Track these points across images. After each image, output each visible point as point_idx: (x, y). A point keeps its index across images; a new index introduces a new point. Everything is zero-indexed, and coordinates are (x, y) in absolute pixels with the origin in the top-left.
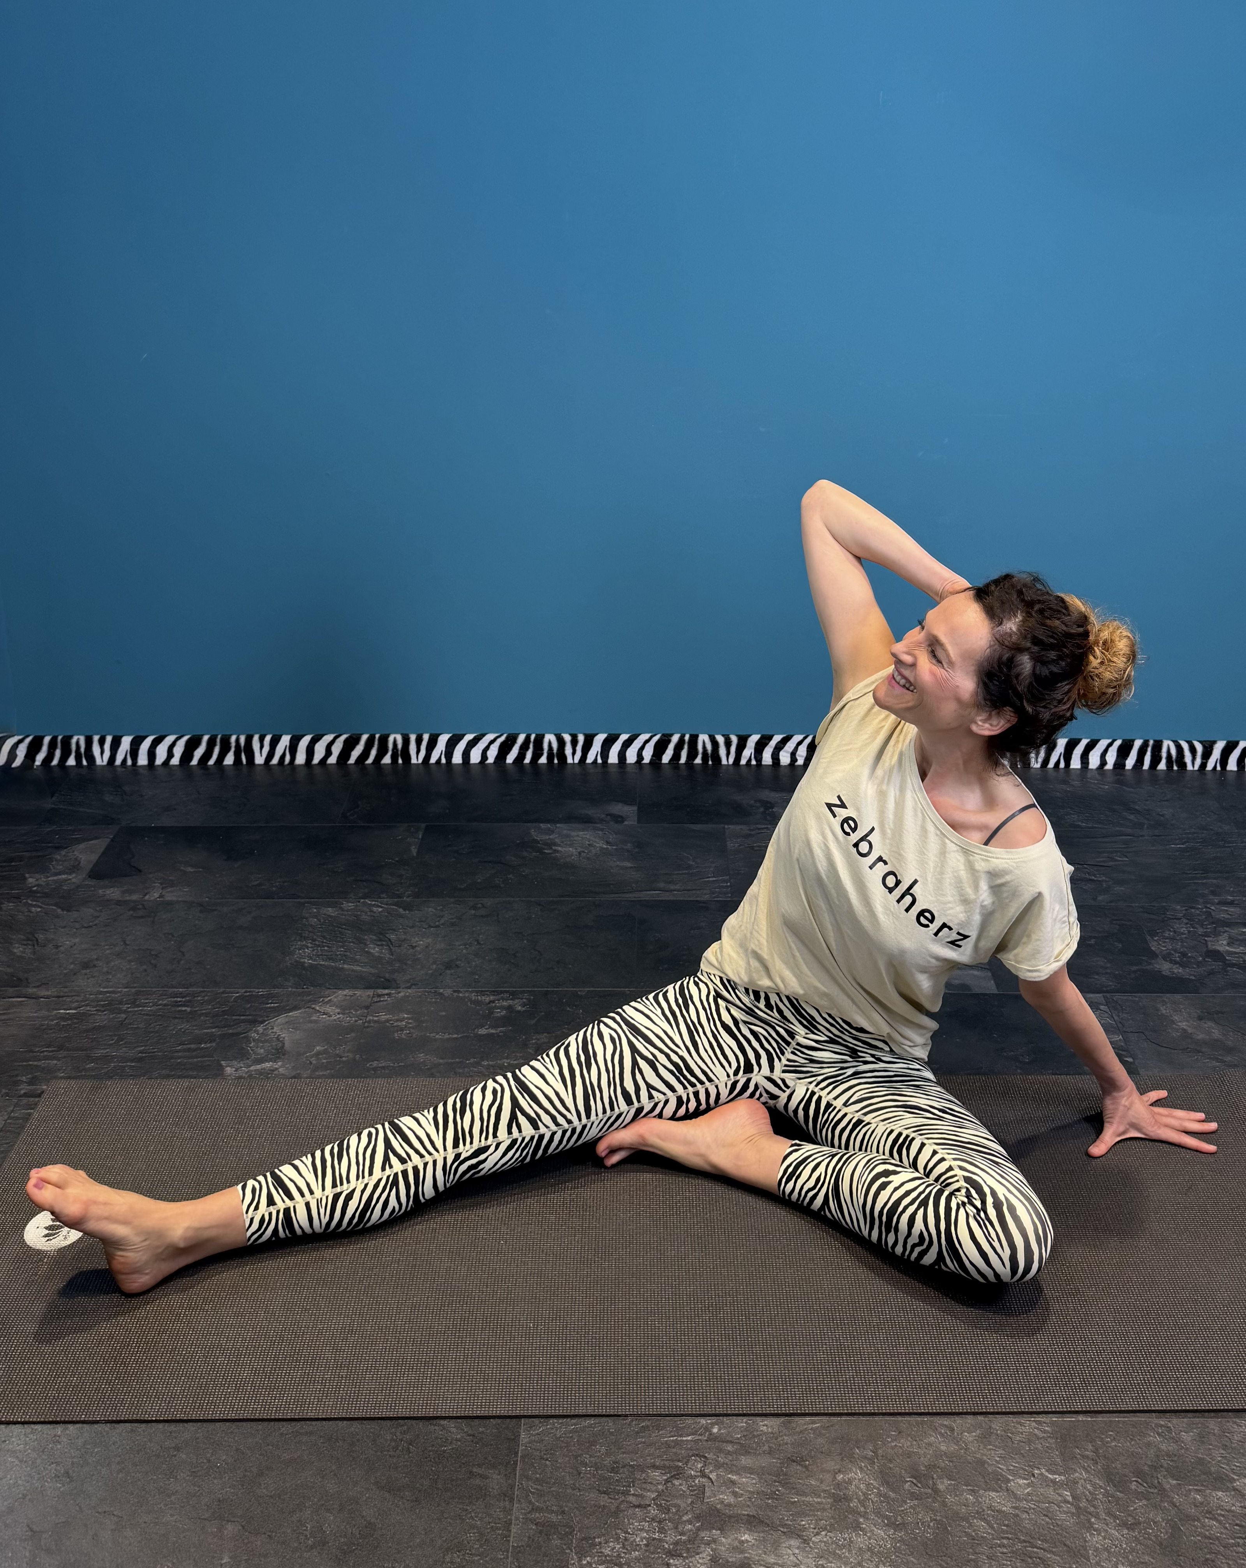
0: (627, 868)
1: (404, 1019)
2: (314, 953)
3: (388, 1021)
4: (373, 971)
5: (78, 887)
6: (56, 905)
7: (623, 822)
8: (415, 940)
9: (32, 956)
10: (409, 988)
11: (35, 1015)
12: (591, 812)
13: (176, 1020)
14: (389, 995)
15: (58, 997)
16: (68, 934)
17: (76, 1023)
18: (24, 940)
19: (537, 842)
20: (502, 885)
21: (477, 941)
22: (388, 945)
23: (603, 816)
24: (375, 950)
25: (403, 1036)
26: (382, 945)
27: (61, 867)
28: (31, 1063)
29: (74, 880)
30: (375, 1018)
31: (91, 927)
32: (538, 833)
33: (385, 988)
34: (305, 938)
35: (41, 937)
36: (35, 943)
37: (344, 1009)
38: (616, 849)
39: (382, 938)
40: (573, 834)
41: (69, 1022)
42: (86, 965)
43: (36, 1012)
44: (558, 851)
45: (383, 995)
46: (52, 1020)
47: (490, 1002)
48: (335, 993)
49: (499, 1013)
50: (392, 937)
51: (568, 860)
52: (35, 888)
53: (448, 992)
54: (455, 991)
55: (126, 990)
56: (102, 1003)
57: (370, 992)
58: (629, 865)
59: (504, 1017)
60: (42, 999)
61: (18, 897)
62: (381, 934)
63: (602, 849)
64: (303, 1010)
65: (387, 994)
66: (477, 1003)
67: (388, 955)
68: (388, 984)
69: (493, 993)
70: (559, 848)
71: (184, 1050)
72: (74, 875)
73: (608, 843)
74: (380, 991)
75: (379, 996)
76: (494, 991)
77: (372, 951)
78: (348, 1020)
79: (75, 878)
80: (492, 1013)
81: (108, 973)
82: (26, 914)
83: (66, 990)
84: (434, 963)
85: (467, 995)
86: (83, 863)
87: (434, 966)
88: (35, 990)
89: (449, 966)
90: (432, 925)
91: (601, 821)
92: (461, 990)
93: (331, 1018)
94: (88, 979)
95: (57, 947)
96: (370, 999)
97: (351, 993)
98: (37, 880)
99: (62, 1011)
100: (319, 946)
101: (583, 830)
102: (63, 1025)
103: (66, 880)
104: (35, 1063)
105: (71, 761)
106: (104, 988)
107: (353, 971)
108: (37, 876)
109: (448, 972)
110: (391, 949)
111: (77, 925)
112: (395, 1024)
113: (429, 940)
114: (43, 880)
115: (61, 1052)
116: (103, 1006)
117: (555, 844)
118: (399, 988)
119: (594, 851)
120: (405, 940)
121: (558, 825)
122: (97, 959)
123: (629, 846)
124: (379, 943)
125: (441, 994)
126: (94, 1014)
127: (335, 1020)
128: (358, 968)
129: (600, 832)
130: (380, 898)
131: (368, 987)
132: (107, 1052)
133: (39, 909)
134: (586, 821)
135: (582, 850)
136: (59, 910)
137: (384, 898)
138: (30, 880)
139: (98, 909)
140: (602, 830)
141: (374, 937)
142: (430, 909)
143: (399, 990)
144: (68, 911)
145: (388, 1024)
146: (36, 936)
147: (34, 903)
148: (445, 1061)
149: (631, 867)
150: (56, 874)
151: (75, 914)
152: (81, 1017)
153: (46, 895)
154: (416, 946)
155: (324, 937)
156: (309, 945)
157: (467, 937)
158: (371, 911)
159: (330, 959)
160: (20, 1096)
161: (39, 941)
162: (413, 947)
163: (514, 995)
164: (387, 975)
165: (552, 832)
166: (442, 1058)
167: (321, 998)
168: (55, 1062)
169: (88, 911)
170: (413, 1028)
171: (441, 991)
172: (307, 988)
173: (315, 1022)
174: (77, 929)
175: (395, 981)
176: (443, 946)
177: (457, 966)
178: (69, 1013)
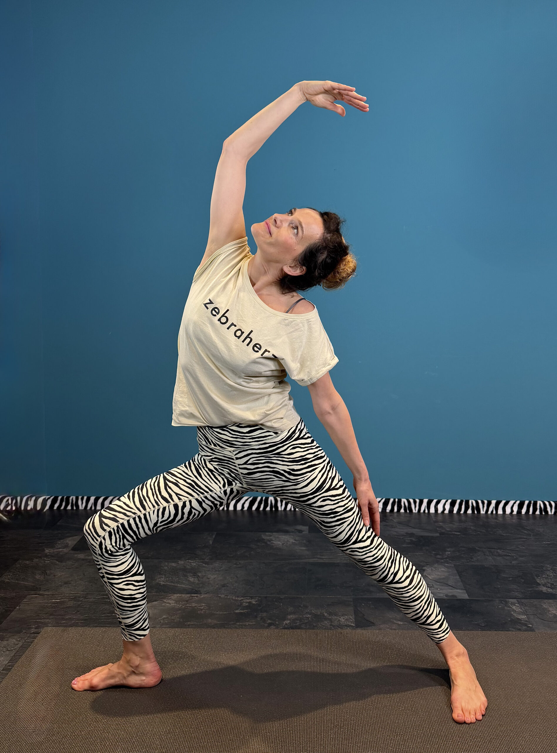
0: (303, 550)
1: (203, 606)
2: (165, 580)
3: (196, 606)
4: (190, 587)
5: (66, 553)
6: (56, 560)
7: (302, 532)
8: (209, 576)
9: (43, 579)
10: (206, 594)
11: (42, 602)
12: (288, 528)
13: (103, 605)
14: (197, 596)
15: (53, 595)
16: (60, 571)
17: (59, 605)
18: (41, 573)
19: (264, 539)
20: (248, 556)
21: (237, 577)
22: (197, 578)
23: (293, 530)
24: (192, 579)
25: (202, 612)
26: (195, 577)
27: (60, 546)
28: (37, 620)
29: (65, 551)
30: (190, 605)
31: (70, 568)
32: (265, 536)
33: (195, 594)
34: (162, 574)
35: (48, 572)
36: (46, 574)
37: (177, 601)
38: (299, 543)
39: (195, 574)
40: (280, 536)
41: (56, 605)
42: (66, 583)
43: (42, 601)
44: (273, 543)
45: (194, 597)
46: (49, 604)
47: (241, 600)
48: (173, 595)
49: (245, 604)
50: (200, 574)
51: (278, 546)
52: (48, 554)
53: (223, 596)
54: (226, 596)
55: (82, 592)
56: (71, 597)
57: (189, 595)
58: (304, 548)
59: (246, 606)
60: (46, 596)
61: (40, 557)
62: (195, 573)
63: (292, 542)
64: (158, 602)
65: (196, 596)
66: (236, 600)
67: (197, 581)
68: (197, 592)
69: (242, 596)
70: (274, 542)
71: (105, 616)
72: (65, 549)
73: (295, 540)
74: (193, 595)
75: (192, 597)
76: (243, 596)
77: (190, 580)
78: (178, 606)
79: (65, 550)
80: (242, 604)
81: (75, 586)
82: (43, 563)
83: (56, 592)
84: (217, 585)
85: (231, 597)
86: (69, 545)
87: (217, 586)
88: (43, 592)
89: (224, 586)
90: (217, 570)
91: (293, 532)
92: (229, 595)
93: (171, 605)
94: (67, 588)
95: (55, 576)
96: (188, 598)
97: (180, 595)
98: (49, 551)
99: (53, 600)
100: (167, 577)
101: (285, 535)
102: (54, 606)
103: (62, 551)
104: (39, 620)
105: (69, 508)
106: (73, 592)
107: (182, 587)
108: (50, 549)
109: (223, 588)
110: (198, 579)
111: (64, 568)
112: (199, 608)
113: (216, 576)
114: (52, 551)
115: (51, 616)
116: (72, 599)
117: (272, 540)
118: (201, 594)
119: (289, 543)
120: (205, 576)
121: (274, 533)
122: (71, 581)
123: (305, 541)
124: (194, 577)
125: (220, 597)
126: (68, 602)
127: (172, 606)
128: (184, 586)
129: (292, 536)
130: (195, 560)
131: (188, 594)
132: (72, 617)
133: (49, 562)
134: (286, 532)
135: (284, 542)
136: (57, 562)
137: (197, 560)
138: (47, 551)
139: (74, 562)
140: (293, 535)
141: (192, 575)
142: (216, 564)
143: (201, 595)
144: (61, 562)
145: (195, 608)
146: (46, 571)
147: (47, 559)
148: (220, 622)
149: (305, 550)
150: (57, 549)
151: (64, 564)
152: (61, 603)
153: (52, 556)
154: (210, 578)
155: (170, 574)
156: (163, 577)
157: (232, 575)
158: (191, 565)
159: (172, 582)
160: (31, 633)
161: (47, 573)
162: (208, 579)
163: (252, 598)
164: (196, 589)
165: (271, 536)
166: (219, 621)
167: (167, 597)
168: (48, 620)
169: (70, 563)
170: (207, 609)
171: (220, 595)
172: (161, 593)
173: (164, 606)
174: (64, 569)
175: (200, 591)
176: (221, 578)
177: (227, 586)
178: (56, 601)
